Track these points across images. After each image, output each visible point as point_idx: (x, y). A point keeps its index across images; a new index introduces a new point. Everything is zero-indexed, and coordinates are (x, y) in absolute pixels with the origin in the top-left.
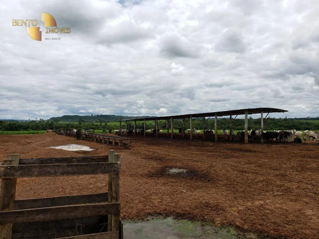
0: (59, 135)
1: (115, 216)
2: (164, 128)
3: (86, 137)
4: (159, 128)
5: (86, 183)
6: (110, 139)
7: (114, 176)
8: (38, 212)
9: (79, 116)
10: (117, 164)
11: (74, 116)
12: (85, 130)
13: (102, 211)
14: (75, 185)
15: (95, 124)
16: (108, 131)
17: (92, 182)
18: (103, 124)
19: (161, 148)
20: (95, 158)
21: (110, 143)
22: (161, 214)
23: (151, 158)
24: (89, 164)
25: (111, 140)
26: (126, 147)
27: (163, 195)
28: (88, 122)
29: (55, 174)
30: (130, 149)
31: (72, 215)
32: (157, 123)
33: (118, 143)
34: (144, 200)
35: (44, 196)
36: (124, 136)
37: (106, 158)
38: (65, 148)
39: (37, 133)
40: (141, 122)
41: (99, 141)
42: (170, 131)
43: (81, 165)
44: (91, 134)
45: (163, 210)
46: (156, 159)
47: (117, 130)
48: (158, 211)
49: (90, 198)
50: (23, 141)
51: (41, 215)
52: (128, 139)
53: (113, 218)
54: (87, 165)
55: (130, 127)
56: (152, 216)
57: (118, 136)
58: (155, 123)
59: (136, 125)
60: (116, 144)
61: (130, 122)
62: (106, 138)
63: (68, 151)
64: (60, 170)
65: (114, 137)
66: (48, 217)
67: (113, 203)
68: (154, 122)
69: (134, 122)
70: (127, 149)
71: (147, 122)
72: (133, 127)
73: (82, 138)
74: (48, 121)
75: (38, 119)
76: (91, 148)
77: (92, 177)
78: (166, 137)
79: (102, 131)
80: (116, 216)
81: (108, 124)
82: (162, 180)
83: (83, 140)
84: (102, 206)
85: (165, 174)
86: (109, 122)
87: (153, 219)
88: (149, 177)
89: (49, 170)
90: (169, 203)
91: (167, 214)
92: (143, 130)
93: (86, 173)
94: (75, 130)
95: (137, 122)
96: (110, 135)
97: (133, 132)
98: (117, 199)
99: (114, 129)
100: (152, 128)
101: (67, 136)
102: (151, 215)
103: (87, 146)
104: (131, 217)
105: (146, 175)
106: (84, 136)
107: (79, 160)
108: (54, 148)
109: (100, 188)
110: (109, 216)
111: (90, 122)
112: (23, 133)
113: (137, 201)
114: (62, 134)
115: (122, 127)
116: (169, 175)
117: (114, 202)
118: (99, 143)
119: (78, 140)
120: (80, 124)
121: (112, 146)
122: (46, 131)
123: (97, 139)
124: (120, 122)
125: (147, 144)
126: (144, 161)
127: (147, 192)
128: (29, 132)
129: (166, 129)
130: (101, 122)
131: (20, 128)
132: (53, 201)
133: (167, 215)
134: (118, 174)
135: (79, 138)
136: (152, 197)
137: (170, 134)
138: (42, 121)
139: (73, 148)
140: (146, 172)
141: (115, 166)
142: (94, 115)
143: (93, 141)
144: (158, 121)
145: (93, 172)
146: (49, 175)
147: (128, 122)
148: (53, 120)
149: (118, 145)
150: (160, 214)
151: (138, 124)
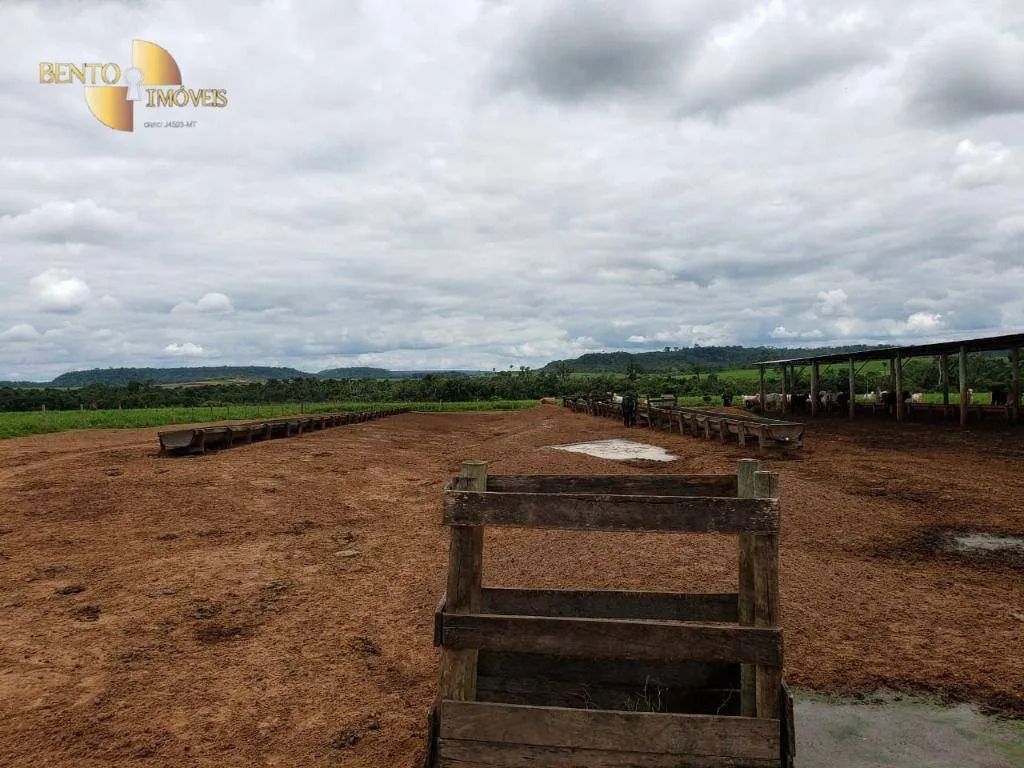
0: (574, 411)
1: (766, 670)
2: (927, 386)
3: (652, 420)
4: (907, 388)
5: (665, 558)
6: (728, 424)
7: (760, 544)
8: (542, 628)
9: (626, 355)
10: (768, 504)
11: (613, 355)
12: (648, 398)
13: (722, 649)
14: (633, 562)
15: (677, 377)
16: (719, 398)
17: (682, 557)
18: (703, 376)
19: (919, 460)
20: (693, 482)
21: (731, 438)
22: (931, 690)
23: (882, 494)
24: (680, 501)
25: (734, 429)
26: (783, 451)
27: (935, 622)
28: (654, 372)
29: (581, 523)
30: (800, 459)
31: (633, 649)
32: (900, 367)
33: (756, 438)
34: (862, 630)
35: (548, 583)
36: (778, 415)
37: (729, 485)
38: (593, 449)
39: (516, 407)
40: (837, 367)
41: (694, 431)
42: (955, 398)
43: (655, 502)
44: (668, 408)
45: (936, 674)
46: (900, 496)
47: (752, 397)
48: (918, 676)
49: (681, 605)
50: (483, 429)
51: (549, 637)
52: (793, 427)
53: (760, 677)
54: (670, 502)
55: (797, 385)
56: (896, 689)
57: (754, 417)
58: (893, 369)
59: (817, 376)
60: (752, 441)
61: (797, 369)
62: (717, 424)
63: (602, 460)
64: (594, 513)
65: (744, 419)
66: (567, 645)
67: (757, 627)
68: (885, 364)
69: (809, 370)
70: (788, 460)
71: (858, 365)
72: (806, 385)
73: (642, 422)
74: (542, 372)
75: (517, 368)
76: (671, 453)
77: (682, 543)
78: (939, 418)
79: (701, 398)
80: (770, 671)
81: (721, 376)
82: (928, 573)
83: (644, 426)
84: (724, 633)
85: (938, 551)
86: (721, 370)
87: (898, 699)
88: (875, 556)
89: (564, 509)
90: (960, 652)
91: (954, 690)
92: (847, 396)
93: (669, 525)
94: (619, 399)
95: (823, 368)
96: (727, 411)
97: (810, 403)
98: (770, 617)
99: (740, 393)
100: (879, 388)
101: (596, 415)
102: (889, 686)
103: (656, 445)
104: (817, 683)
105: (865, 548)
106: (645, 415)
107: (643, 486)
108: (562, 449)
109: (709, 578)
110: (744, 668)
111: (662, 372)
112: (481, 407)
113: (834, 634)
114: (580, 410)
115: (767, 386)
116: (956, 555)
117: (760, 625)
118: (694, 437)
119: (628, 426)
120: (632, 378)
121: (738, 447)
122: (539, 401)
123: (686, 426)
124: (762, 368)
125: (862, 443)
126: (854, 500)
127: (872, 606)
128: (496, 403)
129: (938, 391)
130: (697, 371)
131: (473, 394)
132: (577, 601)
133: (954, 697)
134: (771, 538)
135: (631, 420)
136: (893, 627)
137: (956, 408)
138: (525, 373)
139: (617, 450)
140: (863, 537)
141: (761, 510)
142: (672, 350)
143: (675, 430)
144: (904, 361)
145: (693, 526)
146: (565, 526)
147: (789, 369)
148: (555, 370)
149: (758, 445)
150: (923, 687)
151: (825, 375)
